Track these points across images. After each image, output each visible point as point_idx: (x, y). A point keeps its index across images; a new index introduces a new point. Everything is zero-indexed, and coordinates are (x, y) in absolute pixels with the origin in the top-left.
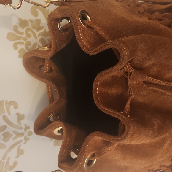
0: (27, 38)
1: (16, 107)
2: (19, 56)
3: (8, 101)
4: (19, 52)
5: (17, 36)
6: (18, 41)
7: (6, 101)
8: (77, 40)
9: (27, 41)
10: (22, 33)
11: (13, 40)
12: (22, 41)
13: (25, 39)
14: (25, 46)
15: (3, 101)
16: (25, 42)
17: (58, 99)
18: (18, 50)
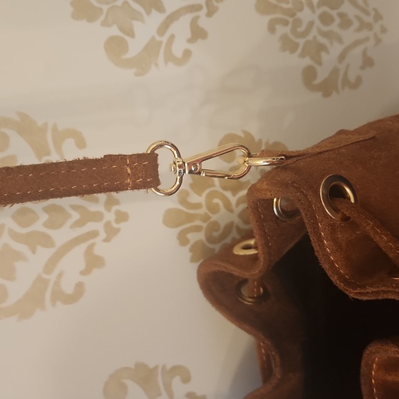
0: (211, 215)
1: (186, 379)
2: (193, 260)
3: (169, 367)
4: (192, 250)
5: (187, 213)
6: (188, 225)
7: (164, 368)
8: (316, 254)
9: (209, 221)
10: (198, 206)
11: (177, 225)
12: (198, 223)
13: (205, 218)
14: (206, 235)
15: (156, 368)
16: (204, 225)
17: (279, 377)
18: (188, 247)
